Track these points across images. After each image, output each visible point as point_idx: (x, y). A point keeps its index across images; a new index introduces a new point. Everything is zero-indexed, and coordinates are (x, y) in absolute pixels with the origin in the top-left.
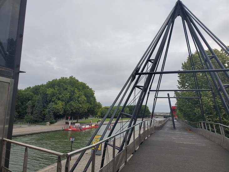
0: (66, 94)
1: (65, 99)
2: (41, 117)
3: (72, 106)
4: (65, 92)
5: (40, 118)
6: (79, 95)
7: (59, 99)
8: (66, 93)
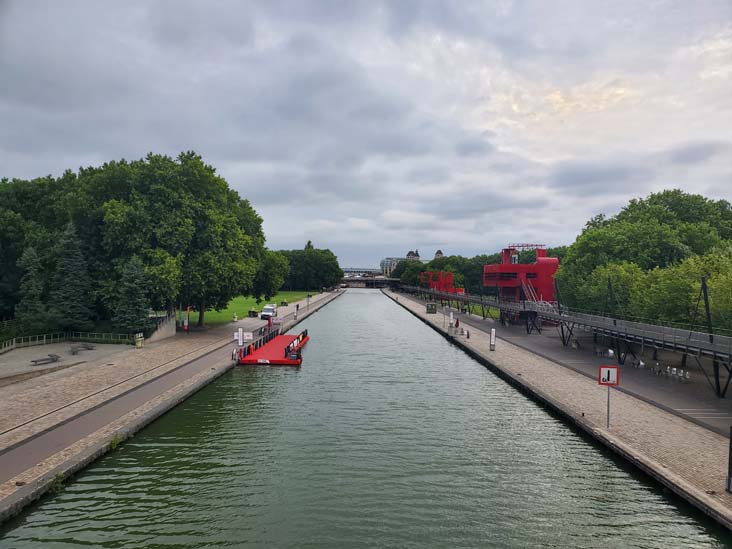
0: (179, 224)
1: (178, 241)
2: (89, 311)
3: (212, 270)
4: (174, 216)
5: (85, 315)
6: (225, 227)
7: (154, 243)
8: (178, 220)
